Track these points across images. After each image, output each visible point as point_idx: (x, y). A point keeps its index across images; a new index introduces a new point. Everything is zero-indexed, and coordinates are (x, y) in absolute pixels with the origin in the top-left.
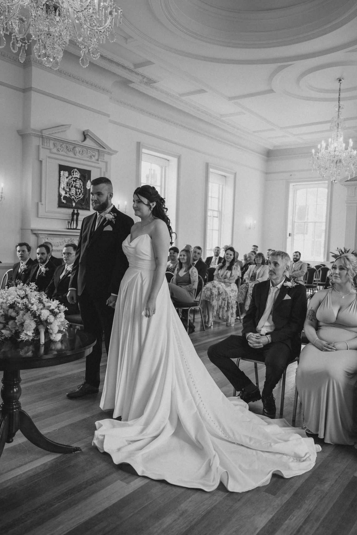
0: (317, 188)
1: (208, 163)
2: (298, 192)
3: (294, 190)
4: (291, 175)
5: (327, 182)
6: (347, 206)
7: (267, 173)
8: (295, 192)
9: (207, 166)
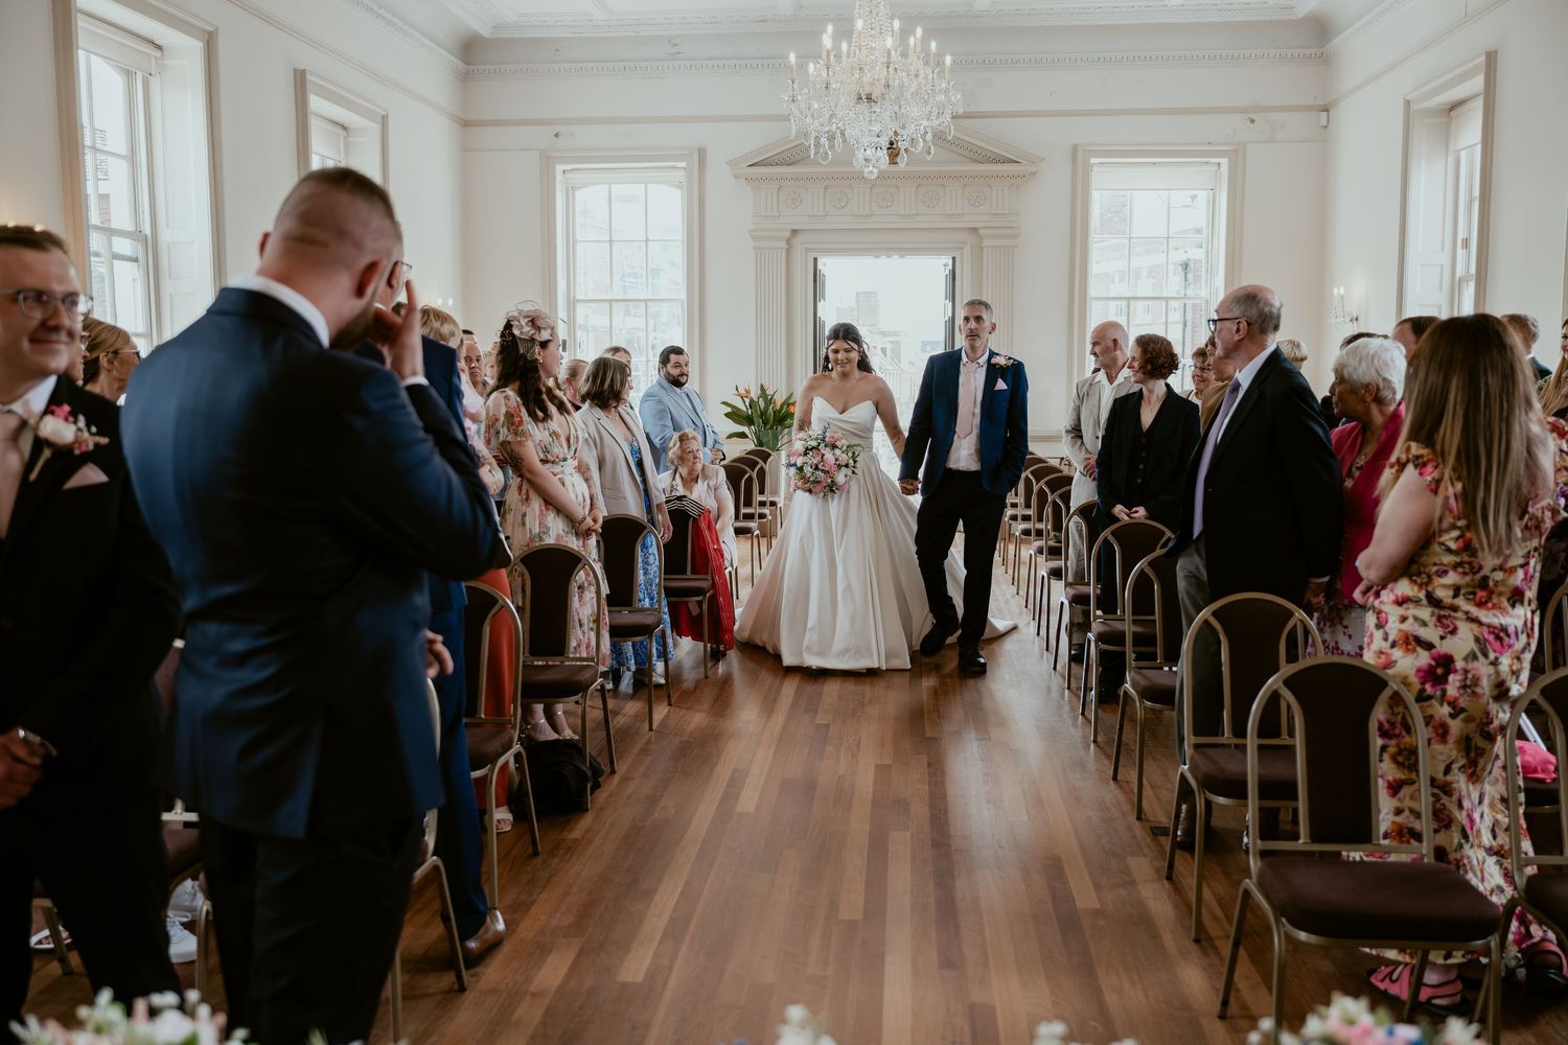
0: (646, 183)
1: (303, 72)
2: (579, 194)
3: (567, 189)
4: (556, 135)
5: (684, 164)
6: (754, 248)
7: (466, 124)
8: (570, 191)
9: (300, 80)
